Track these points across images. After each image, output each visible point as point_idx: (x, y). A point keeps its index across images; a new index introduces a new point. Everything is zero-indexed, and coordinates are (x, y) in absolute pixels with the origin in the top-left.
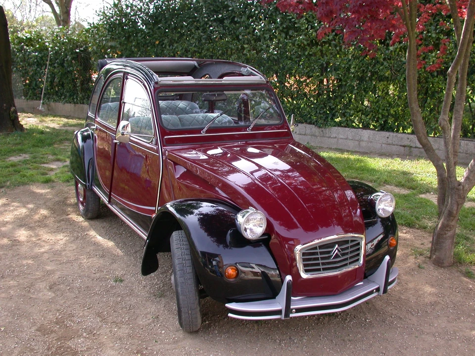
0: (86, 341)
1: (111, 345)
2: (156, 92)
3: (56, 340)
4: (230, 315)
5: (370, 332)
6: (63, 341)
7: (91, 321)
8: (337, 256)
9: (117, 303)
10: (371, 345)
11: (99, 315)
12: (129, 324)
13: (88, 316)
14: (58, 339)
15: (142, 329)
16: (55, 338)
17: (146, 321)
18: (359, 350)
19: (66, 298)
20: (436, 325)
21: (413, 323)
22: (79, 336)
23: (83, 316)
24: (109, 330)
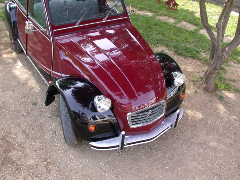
0: (18, 152)
1: (31, 155)
3: (2, 152)
4: (92, 148)
5: (166, 143)
6: (6, 153)
7: (21, 138)
8: (150, 115)
9: (34, 122)
10: (166, 153)
11: (24, 132)
12: (40, 139)
13: (18, 133)
14: (3, 152)
15: (47, 142)
16: (2, 151)
17: (49, 136)
18: (159, 157)
19: (6, 120)
20: (200, 137)
21: (188, 136)
22: (15, 149)
23: (16, 134)
24: (30, 144)
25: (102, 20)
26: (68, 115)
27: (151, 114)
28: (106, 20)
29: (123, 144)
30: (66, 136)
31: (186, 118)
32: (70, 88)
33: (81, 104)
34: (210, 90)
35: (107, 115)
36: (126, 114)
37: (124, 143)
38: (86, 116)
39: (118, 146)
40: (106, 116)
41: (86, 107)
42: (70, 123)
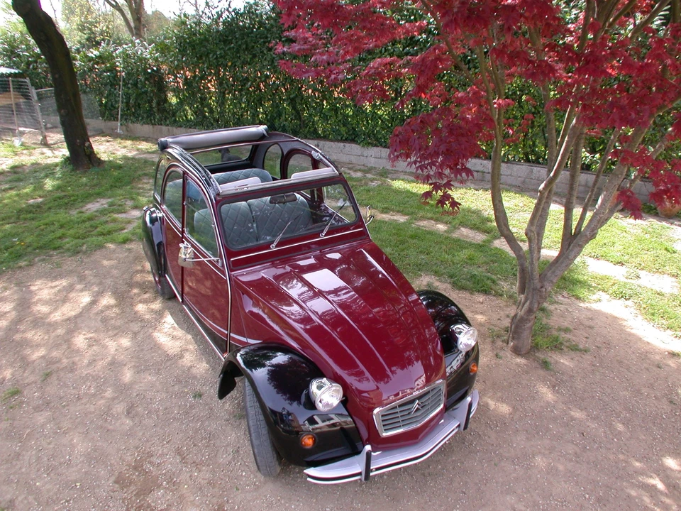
0: (166, 492)
1: (192, 498)
2: (218, 206)
3: (135, 495)
4: (309, 479)
5: (450, 460)
6: (142, 497)
7: (171, 462)
8: (418, 409)
9: (196, 431)
10: (452, 481)
11: (179, 452)
12: (208, 465)
13: (167, 455)
14: (137, 493)
15: (223, 471)
16: (134, 493)
17: (226, 457)
18: (440, 489)
19: (144, 428)
20: (514, 445)
21: (492, 443)
22: (160, 486)
23: (162, 455)
24: (189, 475)
25: (317, 235)
26: (262, 417)
27: (419, 407)
28: (325, 235)
29: (368, 469)
30: (258, 458)
31: (485, 408)
32: (264, 366)
33: (285, 394)
34: (523, 352)
35: (336, 414)
36: (372, 410)
37: (371, 468)
38: (295, 418)
39: (359, 474)
40: (333, 416)
41: (294, 401)
42: (266, 432)
